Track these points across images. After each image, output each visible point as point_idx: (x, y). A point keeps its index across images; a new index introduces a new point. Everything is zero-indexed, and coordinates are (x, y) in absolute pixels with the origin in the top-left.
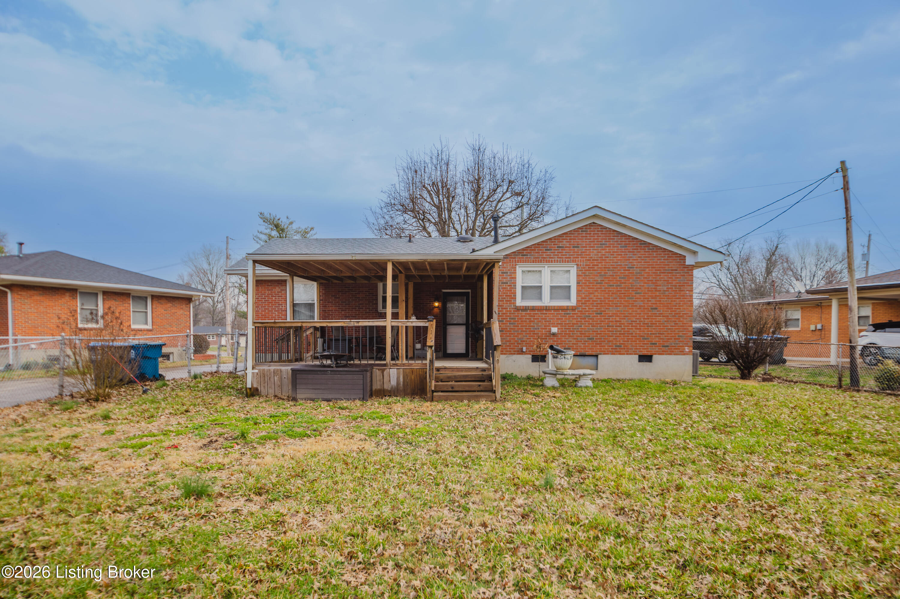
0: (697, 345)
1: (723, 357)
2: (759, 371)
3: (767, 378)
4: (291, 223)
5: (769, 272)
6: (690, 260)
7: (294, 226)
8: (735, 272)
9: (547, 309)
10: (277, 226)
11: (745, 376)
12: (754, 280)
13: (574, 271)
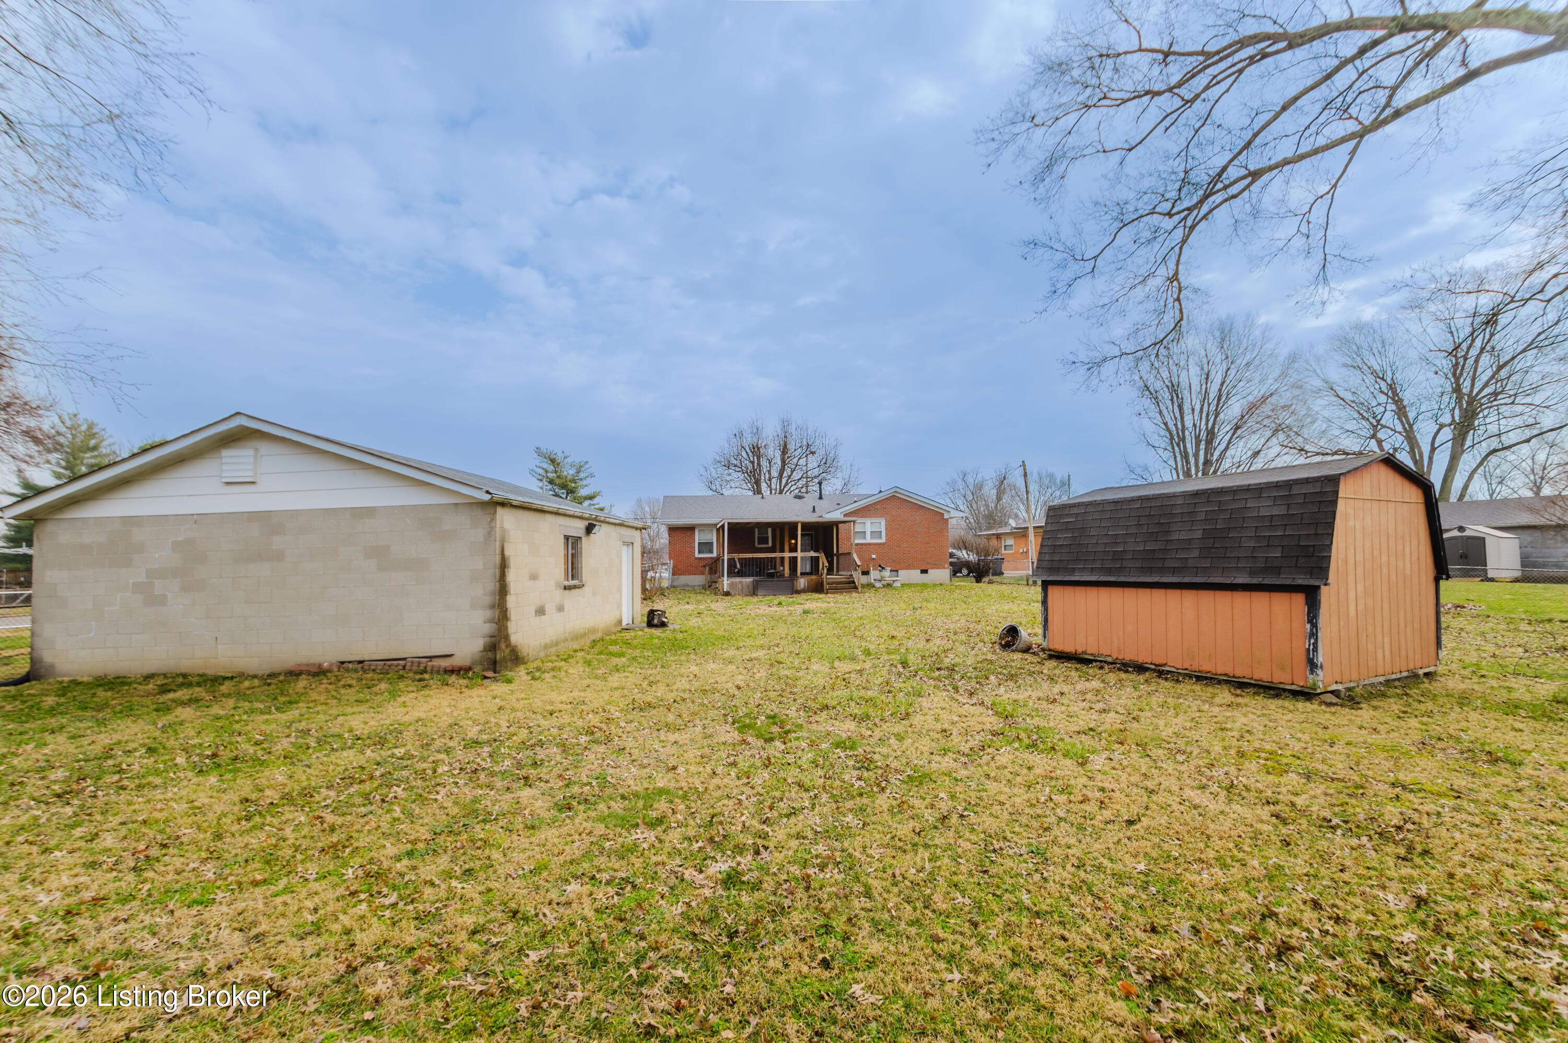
0: (951, 564)
1: (965, 571)
2: (986, 579)
3: (990, 582)
4: (566, 457)
5: (999, 499)
6: (946, 516)
7: (569, 460)
8: (970, 498)
9: (870, 544)
10: (553, 461)
11: (978, 580)
12: (987, 506)
13: (883, 522)
